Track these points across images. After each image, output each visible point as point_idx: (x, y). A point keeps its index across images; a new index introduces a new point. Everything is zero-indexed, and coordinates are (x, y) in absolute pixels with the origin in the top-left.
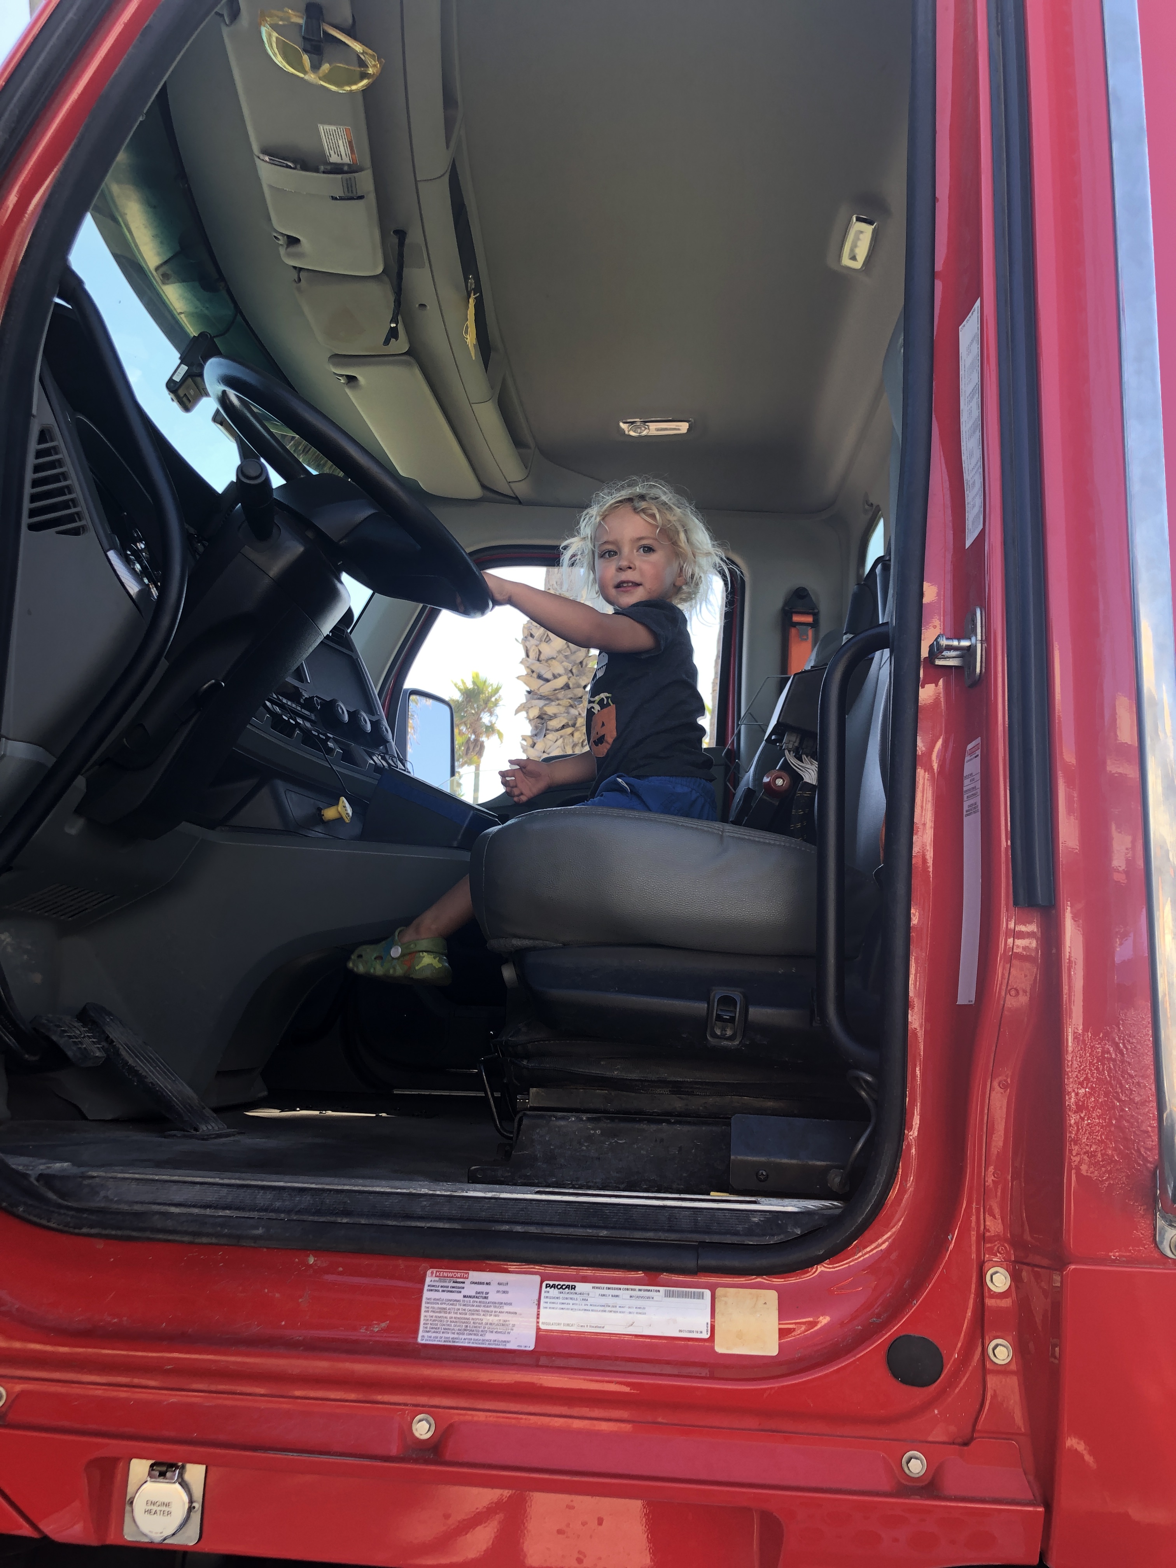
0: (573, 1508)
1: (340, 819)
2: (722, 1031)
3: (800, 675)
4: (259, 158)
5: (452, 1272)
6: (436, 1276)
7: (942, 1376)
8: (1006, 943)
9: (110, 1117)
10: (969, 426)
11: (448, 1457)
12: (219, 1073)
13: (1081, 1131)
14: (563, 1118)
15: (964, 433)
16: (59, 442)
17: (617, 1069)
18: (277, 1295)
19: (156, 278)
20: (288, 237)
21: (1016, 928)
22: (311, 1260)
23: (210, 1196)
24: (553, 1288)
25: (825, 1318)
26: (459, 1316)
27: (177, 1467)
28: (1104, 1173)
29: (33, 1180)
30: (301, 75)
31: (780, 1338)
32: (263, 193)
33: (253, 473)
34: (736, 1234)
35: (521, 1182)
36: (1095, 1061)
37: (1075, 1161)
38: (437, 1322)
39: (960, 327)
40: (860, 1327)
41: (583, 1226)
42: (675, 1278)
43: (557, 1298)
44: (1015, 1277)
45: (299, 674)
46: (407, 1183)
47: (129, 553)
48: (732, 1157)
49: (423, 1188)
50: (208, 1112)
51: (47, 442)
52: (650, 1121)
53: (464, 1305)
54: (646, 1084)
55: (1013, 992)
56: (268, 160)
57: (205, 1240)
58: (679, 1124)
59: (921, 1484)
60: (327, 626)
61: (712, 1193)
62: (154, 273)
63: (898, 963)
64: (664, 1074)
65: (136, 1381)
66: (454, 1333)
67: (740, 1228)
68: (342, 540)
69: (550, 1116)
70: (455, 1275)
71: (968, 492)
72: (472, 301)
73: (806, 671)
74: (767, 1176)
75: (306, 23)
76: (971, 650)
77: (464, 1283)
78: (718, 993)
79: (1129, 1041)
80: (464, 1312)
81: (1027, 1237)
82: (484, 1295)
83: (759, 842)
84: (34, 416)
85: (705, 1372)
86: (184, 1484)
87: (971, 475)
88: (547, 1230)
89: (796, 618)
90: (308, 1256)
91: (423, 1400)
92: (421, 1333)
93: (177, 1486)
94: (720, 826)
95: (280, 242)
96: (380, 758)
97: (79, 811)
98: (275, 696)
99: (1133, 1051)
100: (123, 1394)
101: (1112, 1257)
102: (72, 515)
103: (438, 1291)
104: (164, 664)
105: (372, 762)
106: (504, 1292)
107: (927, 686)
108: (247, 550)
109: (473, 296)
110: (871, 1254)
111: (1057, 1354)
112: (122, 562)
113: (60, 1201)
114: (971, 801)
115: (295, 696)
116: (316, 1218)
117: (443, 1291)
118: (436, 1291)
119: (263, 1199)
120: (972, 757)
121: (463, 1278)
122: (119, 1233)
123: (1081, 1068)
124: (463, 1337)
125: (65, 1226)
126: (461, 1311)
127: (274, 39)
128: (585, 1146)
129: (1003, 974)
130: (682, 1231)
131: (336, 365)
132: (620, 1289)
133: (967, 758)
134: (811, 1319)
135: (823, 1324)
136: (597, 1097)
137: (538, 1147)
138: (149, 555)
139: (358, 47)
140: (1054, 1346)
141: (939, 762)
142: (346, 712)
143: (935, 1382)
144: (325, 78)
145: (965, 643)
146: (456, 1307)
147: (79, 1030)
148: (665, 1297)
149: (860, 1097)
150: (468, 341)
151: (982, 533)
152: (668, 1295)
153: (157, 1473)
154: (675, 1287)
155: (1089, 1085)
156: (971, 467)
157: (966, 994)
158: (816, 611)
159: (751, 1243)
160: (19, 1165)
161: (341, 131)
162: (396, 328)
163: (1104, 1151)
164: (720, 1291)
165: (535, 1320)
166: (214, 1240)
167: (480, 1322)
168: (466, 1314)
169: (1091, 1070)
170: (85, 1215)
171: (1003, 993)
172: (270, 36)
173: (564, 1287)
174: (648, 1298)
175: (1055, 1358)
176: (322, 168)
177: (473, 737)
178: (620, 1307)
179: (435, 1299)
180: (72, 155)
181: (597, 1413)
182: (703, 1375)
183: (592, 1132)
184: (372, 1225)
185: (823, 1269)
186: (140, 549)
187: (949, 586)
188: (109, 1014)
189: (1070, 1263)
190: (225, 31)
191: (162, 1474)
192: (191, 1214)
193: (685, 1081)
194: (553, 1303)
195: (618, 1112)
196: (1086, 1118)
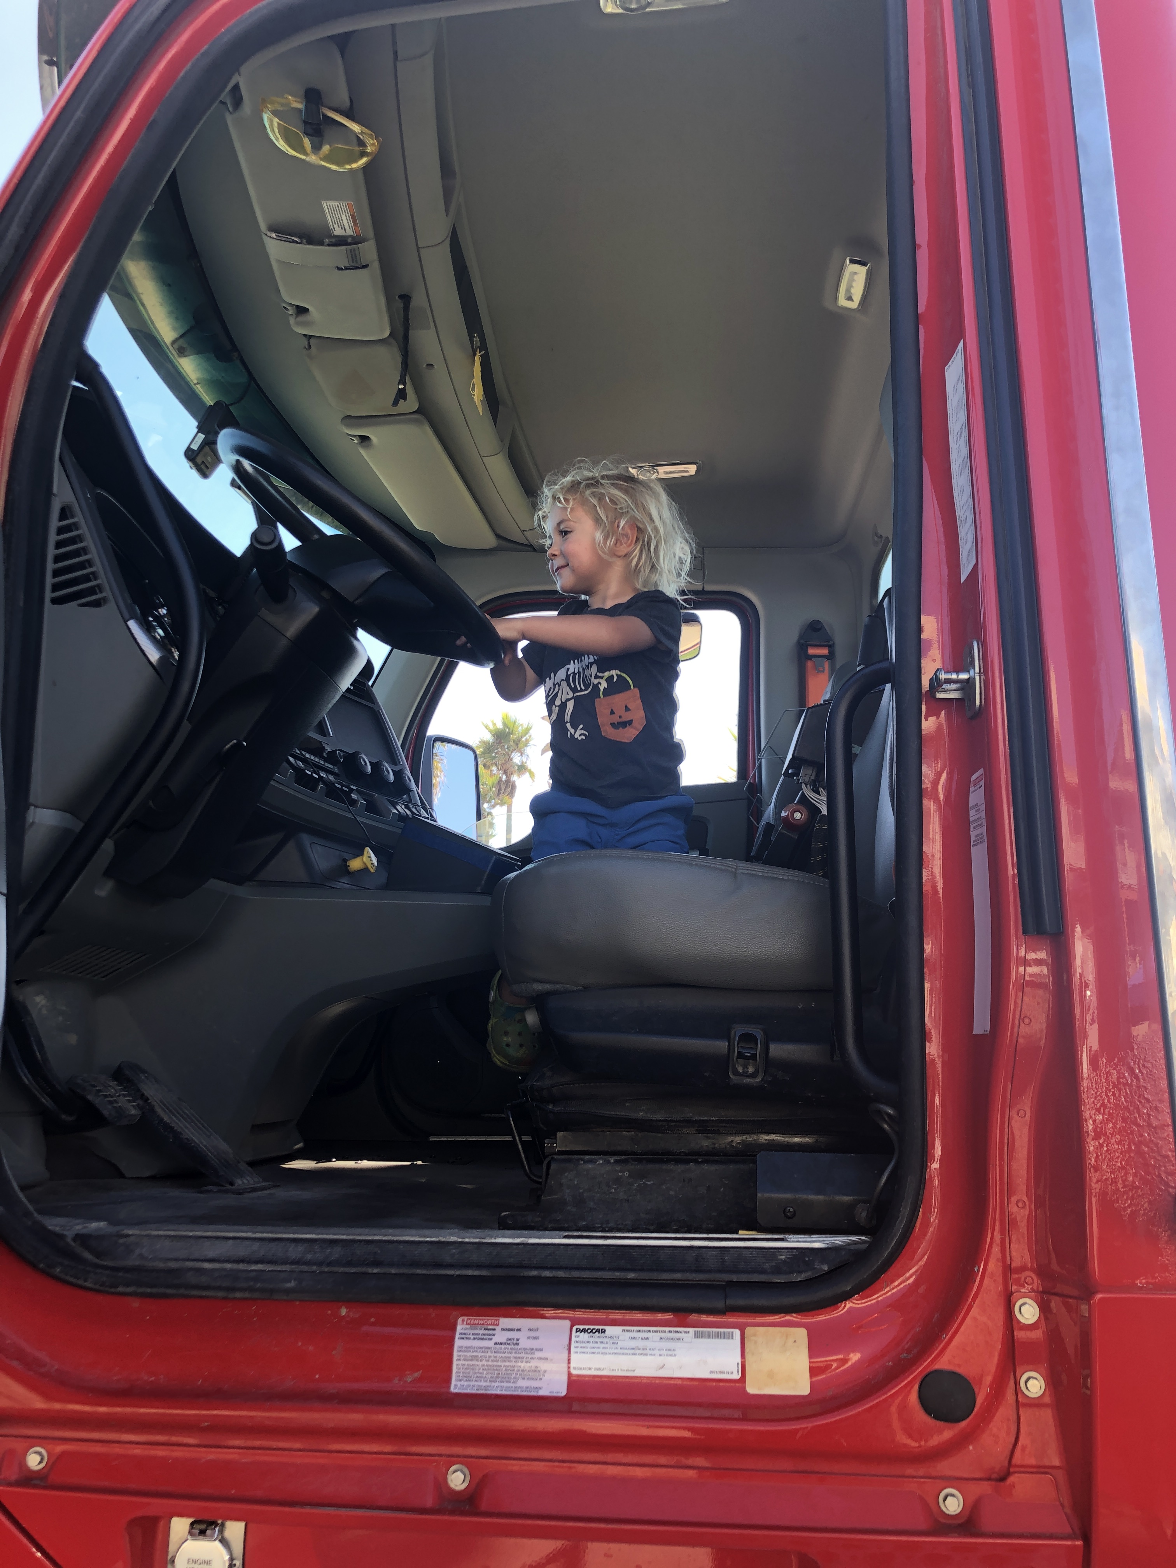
0: (611, 1556)
1: (365, 870)
2: (744, 1068)
3: (814, 709)
4: (266, 235)
5: (482, 1320)
6: (467, 1324)
7: (975, 1410)
8: (1017, 971)
9: (147, 1174)
10: (958, 463)
11: (484, 1507)
12: (253, 1126)
13: (1100, 1157)
14: (590, 1161)
15: (954, 470)
16: (79, 518)
17: (643, 1110)
18: (311, 1348)
19: (173, 353)
20: (297, 307)
21: (1027, 956)
22: (344, 1312)
23: (242, 1251)
24: (583, 1333)
25: (855, 1355)
26: (490, 1363)
27: (217, 1525)
28: (1126, 1200)
29: (69, 1240)
30: (303, 157)
31: (811, 1376)
32: (271, 266)
33: (266, 538)
34: (763, 1272)
35: (551, 1227)
36: (1111, 1087)
37: (1095, 1188)
38: (469, 1370)
39: (946, 368)
40: (890, 1363)
41: (611, 1270)
42: (704, 1318)
43: (588, 1342)
44: (1044, 1308)
45: (321, 729)
46: (436, 1231)
47: (151, 619)
48: (759, 1195)
49: (453, 1237)
50: (243, 1166)
51: (68, 519)
52: (678, 1161)
53: (495, 1352)
54: (673, 1124)
55: (1027, 1021)
56: (275, 237)
57: (238, 1295)
58: (707, 1163)
59: (960, 1522)
60: (346, 682)
61: (740, 1232)
62: (171, 348)
63: (913, 994)
64: (689, 1113)
65: (174, 1439)
66: (486, 1381)
67: (767, 1266)
68: (357, 599)
69: (578, 1160)
70: (486, 1322)
71: (961, 527)
72: (477, 359)
73: (818, 705)
74: (795, 1212)
75: (306, 108)
76: (969, 682)
77: (494, 1330)
78: (738, 1030)
79: (1143, 1065)
80: (495, 1359)
81: (1055, 1266)
82: (515, 1342)
83: (772, 878)
84: (54, 495)
85: (737, 1414)
86: (224, 1541)
87: (963, 511)
88: (576, 1274)
89: (812, 651)
90: (340, 1308)
91: (457, 1450)
92: (453, 1382)
93: (217, 1543)
94: (733, 863)
95: (290, 313)
96: (403, 807)
97: (108, 873)
98: (298, 752)
99: (1149, 1076)
100: (161, 1452)
101: (1139, 1285)
102: (93, 587)
103: (469, 1339)
104: (186, 727)
105: (395, 811)
106: (535, 1338)
107: (929, 718)
108: (264, 613)
109: (478, 354)
110: (899, 1288)
111: (1089, 1385)
112: (143, 631)
113: (96, 1260)
114: (978, 831)
115: (318, 750)
116: (347, 1270)
117: (474, 1339)
118: (467, 1338)
119: (295, 1252)
120: (976, 788)
121: (494, 1325)
122: (154, 1290)
123: (1098, 1094)
124: (496, 1384)
125: (101, 1285)
126: (492, 1358)
127: (276, 125)
128: (613, 1188)
129: (1016, 1003)
130: (710, 1271)
131: (348, 426)
132: (650, 1331)
133: (972, 789)
134: (841, 1356)
135: (853, 1361)
136: (624, 1139)
137: (568, 1191)
138: (172, 619)
139: (356, 128)
140: (1086, 1378)
141: (945, 793)
142: (368, 764)
143: (968, 1417)
144: (326, 159)
145: (964, 676)
146: (488, 1355)
147: (114, 1089)
148: (695, 1337)
149: (883, 1130)
150: (475, 398)
151: (975, 568)
152: (698, 1336)
153: (197, 1531)
154: (704, 1327)
155: (1107, 1111)
156: (962, 503)
157: (981, 1024)
158: (831, 643)
159: (779, 1281)
160: (56, 1225)
161: (343, 206)
162: (404, 390)
163: (1124, 1177)
164: (749, 1330)
165: (566, 1365)
166: (247, 1295)
167: (512, 1369)
168: (498, 1361)
169: (1107, 1095)
170: (120, 1274)
171: (1017, 1022)
172: (271, 122)
173: (594, 1331)
174: (678, 1339)
175: (1087, 1388)
176: (327, 241)
177: (504, 777)
178: (650, 1349)
179: (466, 1347)
180: (85, 247)
181: (630, 1458)
182: (736, 1416)
183: (620, 1174)
184: (403, 1274)
185: (851, 1305)
186: (162, 614)
187: (947, 620)
188: (144, 1072)
189: (1098, 1292)
190: (229, 118)
191: (203, 1532)
192: (225, 1270)
193: (710, 1120)
194: (584, 1347)
195: (645, 1154)
196: (1105, 1145)
